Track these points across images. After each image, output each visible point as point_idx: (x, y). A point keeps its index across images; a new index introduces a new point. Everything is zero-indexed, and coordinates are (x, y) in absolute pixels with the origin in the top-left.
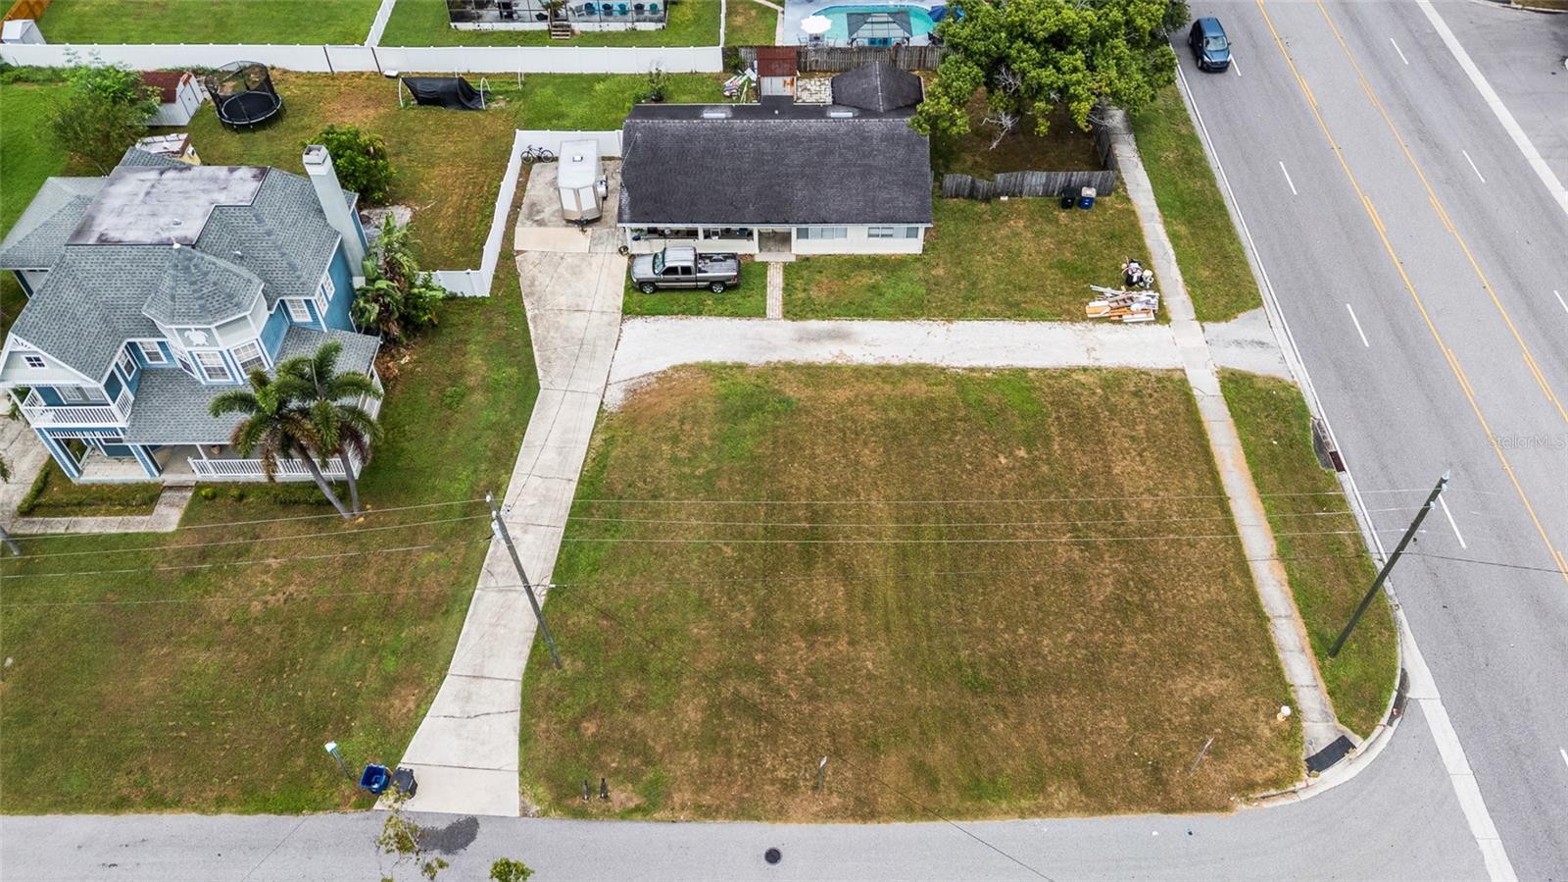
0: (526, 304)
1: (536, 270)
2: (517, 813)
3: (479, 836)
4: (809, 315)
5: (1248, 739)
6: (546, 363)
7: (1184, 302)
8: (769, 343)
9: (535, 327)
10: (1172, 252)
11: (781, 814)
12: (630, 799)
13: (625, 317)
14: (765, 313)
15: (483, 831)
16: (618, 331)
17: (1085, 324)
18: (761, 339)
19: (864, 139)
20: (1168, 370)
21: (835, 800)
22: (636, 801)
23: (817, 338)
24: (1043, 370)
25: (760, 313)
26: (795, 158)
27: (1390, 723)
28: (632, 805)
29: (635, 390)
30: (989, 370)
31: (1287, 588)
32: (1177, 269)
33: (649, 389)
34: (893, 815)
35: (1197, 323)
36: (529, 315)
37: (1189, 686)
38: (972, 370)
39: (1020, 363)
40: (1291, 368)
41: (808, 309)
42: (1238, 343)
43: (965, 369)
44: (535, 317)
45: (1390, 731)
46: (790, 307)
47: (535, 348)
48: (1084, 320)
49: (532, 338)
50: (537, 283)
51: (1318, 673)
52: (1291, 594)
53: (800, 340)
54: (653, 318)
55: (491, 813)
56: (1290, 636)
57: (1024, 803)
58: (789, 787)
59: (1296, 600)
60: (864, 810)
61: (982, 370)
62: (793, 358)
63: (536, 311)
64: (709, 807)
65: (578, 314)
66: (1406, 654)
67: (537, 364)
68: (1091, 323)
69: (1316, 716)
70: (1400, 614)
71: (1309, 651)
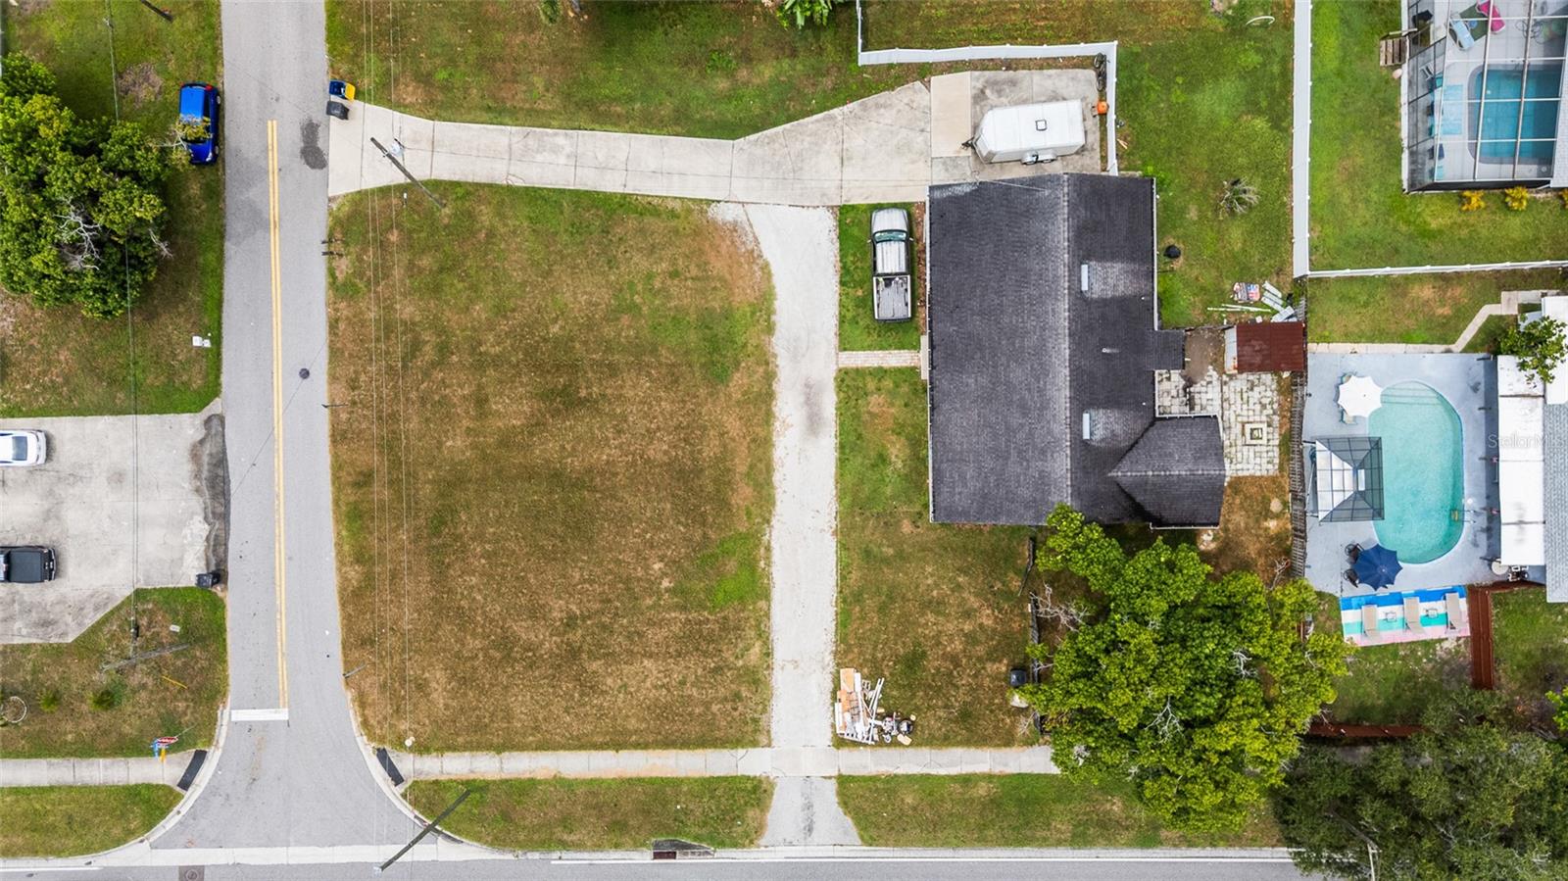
0: (851, 105)
1: (901, 106)
2: (330, 195)
3: (313, 171)
4: (842, 395)
5: (397, 711)
6: (766, 140)
7: (865, 767)
8: (803, 356)
9: (817, 121)
10: (943, 772)
11: (333, 378)
12: (341, 272)
13: (836, 209)
14: (845, 350)
15: (318, 172)
16: (816, 204)
17: (832, 664)
18: (808, 348)
19: (1043, 452)
20: (769, 732)
21: (344, 416)
22: (340, 277)
23: (810, 400)
24: (768, 615)
25: (844, 345)
26: (1017, 374)
27: (416, 817)
28: (337, 274)
29: (736, 231)
30: (768, 565)
31: (528, 776)
32: (915, 772)
33: (738, 244)
34: (335, 456)
35: (836, 773)
36: (835, 111)
37: (438, 679)
38: (768, 549)
39: (776, 595)
40: (777, 848)
41: (850, 393)
42: (809, 807)
43: (769, 542)
44: (832, 118)
45: (412, 817)
46: (852, 375)
47: (788, 126)
48: (838, 665)
49: (801, 121)
50: (882, 111)
51: (453, 777)
52: (523, 777)
53: (807, 386)
54: (835, 237)
55: (330, 176)
56: (486, 766)
57: (346, 548)
58: (353, 385)
59: (516, 780)
60: (338, 436)
61: (768, 558)
62: (782, 379)
63: (840, 118)
64: (337, 328)
65: (837, 161)
66: (474, 848)
67: (765, 132)
68: (833, 670)
69: (418, 766)
70: (510, 857)
71: (472, 777)
